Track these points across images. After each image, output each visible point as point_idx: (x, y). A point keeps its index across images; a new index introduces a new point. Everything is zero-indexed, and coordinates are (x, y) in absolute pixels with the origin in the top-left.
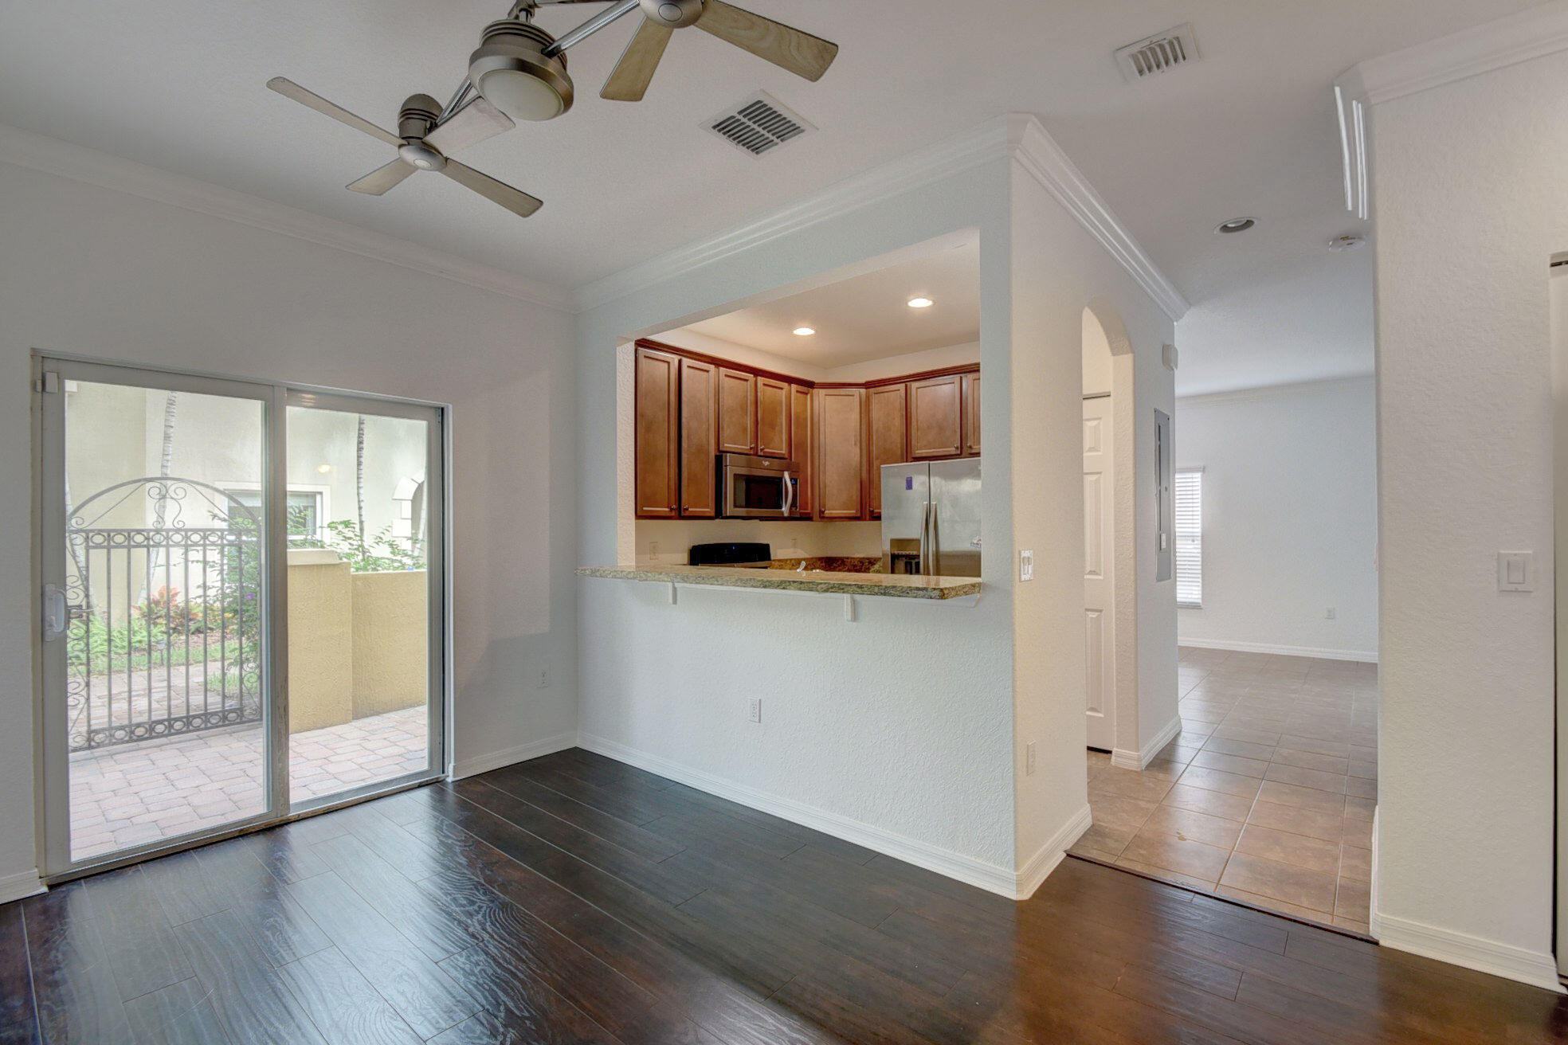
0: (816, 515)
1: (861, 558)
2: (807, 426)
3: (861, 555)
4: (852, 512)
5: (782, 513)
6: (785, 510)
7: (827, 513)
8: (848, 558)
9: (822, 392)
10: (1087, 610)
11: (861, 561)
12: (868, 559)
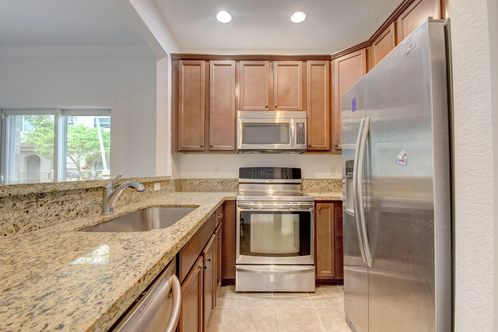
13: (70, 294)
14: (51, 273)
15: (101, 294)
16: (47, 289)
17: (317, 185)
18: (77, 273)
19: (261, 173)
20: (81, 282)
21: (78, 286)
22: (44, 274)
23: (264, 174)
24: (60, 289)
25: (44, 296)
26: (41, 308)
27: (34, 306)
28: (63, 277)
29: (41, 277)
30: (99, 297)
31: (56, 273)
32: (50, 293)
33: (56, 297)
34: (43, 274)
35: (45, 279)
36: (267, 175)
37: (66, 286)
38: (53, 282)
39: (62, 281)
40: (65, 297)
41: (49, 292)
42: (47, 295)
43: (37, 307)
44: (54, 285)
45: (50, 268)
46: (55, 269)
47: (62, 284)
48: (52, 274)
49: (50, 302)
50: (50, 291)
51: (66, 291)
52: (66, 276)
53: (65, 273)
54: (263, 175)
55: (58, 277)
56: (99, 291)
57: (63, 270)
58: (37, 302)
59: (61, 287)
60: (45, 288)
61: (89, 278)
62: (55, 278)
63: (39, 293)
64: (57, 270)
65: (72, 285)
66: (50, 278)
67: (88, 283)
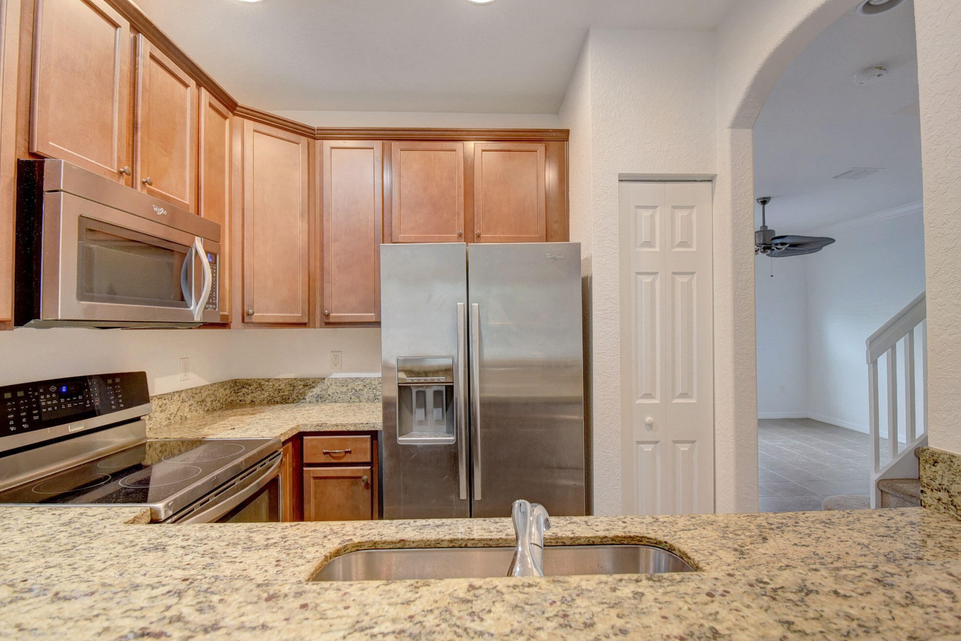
0: (236, 320)
1: (292, 379)
2: (224, 170)
3: (292, 376)
4: (297, 315)
5: (191, 315)
6: (196, 310)
7: (258, 316)
8: (268, 380)
9: (249, 125)
10: (675, 442)
11: (292, 384)
12: (302, 380)
13: (865, 528)
14: (873, 556)
15: (843, 517)
16: (882, 541)
17: (161, 411)
18: (847, 541)
19: (43, 404)
20: (850, 531)
21: (855, 531)
22: (880, 557)
23: (52, 406)
24: (871, 535)
25: (886, 536)
26: (890, 530)
27: (894, 533)
28: (863, 544)
29: (885, 556)
30: (846, 516)
31: (868, 553)
32: (880, 536)
33: (877, 531)
34: (882, 558)
35: (881, 551)
36: (63, 407)
37: (865, 535)
38: (874, 544)
39: (866, 541)
40: (870, 528)
41: (881, 538)
42: (883, 536)
43: (893, 532)
44: (875, 541)
45: (870, 562)
46: (867, 559)
47: (867, 538)
48: (872, 553)
49: (882, 530)
50: (879, 538)
51: (867, 531)
52: (859, 544)
53: (859, 547)
54: (50, 409)
55: (867, 547)
56: (843, 519)
57: (859, 552)
58: (892, 535)
59: (869, 536)
60: (883, 543)
61: (840, 531)
62: (870, 547)
63: (890, 541)
64: (865, 555)
65: (859, 533)
66: (876, 550)
67: (845, 528)
